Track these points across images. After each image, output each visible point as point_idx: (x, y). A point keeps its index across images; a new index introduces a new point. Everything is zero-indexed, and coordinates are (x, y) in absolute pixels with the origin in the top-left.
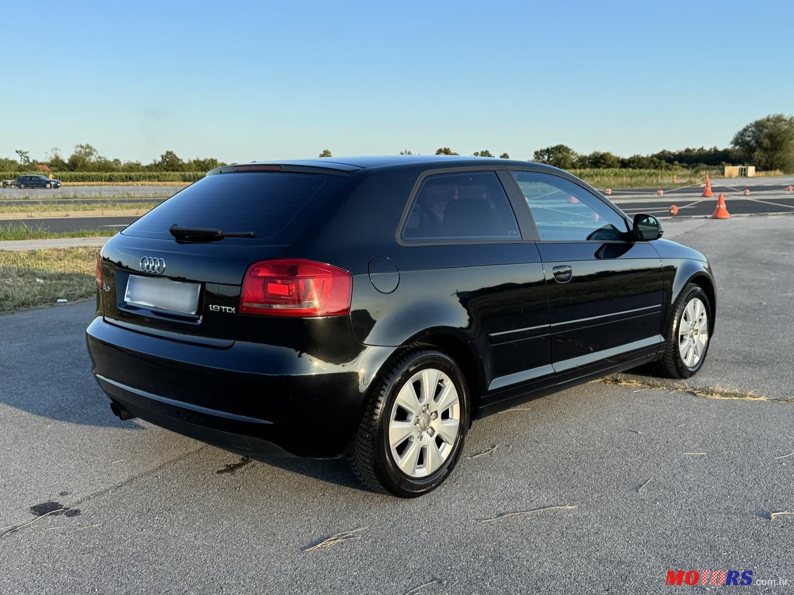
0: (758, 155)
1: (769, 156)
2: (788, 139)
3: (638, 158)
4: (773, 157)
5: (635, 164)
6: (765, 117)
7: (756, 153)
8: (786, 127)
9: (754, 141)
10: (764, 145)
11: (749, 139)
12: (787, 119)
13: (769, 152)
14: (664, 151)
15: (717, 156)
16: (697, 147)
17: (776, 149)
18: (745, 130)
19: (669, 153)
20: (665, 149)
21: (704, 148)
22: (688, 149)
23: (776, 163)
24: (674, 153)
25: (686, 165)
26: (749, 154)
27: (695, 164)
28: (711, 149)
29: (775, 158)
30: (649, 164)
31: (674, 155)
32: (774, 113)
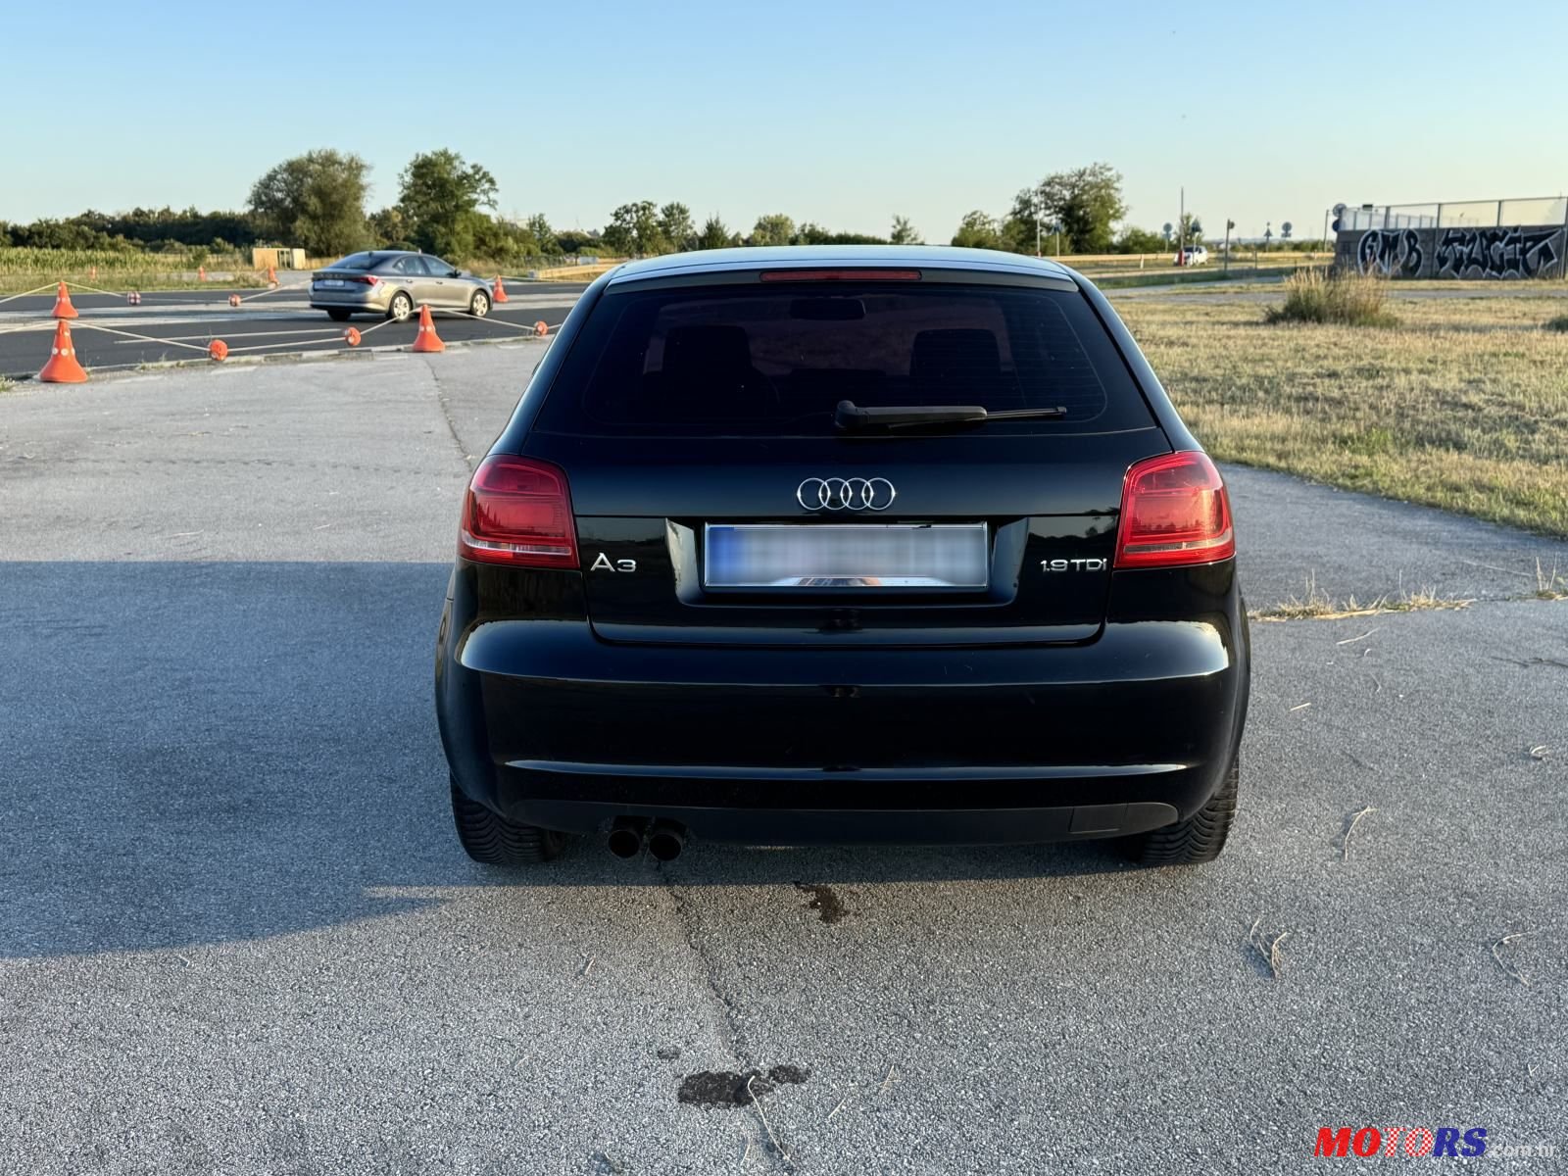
0: (301, 226)
1: (322, 229)
2: (351, 199)
3: (48, 226)
4: (329, 231)
5: (45, 240)
6: (305, 154)
7: (298, 223)
8: (344, 176)
9: (289, 199)
10: (311, 208)
11: (279, 195)
12: (344, 161)
13: (321, 222)
14: (90, 212)
15: (199, 227)
16: (158, 208)
17: (332, 217)
18: (271, 178)
19: (101, 217)
20: (93, 210)
21: (172, 210)
22: (138, 209)
23: (335, 242)
24: (113, 218)
25: (141, 243)
26: (283, 224)
27: (159, 242)
28: (185, 212)
29: (333, 235)
30: (75, 239)
31: (112, 221)
32: (319, 148)
